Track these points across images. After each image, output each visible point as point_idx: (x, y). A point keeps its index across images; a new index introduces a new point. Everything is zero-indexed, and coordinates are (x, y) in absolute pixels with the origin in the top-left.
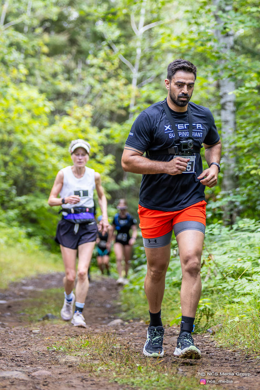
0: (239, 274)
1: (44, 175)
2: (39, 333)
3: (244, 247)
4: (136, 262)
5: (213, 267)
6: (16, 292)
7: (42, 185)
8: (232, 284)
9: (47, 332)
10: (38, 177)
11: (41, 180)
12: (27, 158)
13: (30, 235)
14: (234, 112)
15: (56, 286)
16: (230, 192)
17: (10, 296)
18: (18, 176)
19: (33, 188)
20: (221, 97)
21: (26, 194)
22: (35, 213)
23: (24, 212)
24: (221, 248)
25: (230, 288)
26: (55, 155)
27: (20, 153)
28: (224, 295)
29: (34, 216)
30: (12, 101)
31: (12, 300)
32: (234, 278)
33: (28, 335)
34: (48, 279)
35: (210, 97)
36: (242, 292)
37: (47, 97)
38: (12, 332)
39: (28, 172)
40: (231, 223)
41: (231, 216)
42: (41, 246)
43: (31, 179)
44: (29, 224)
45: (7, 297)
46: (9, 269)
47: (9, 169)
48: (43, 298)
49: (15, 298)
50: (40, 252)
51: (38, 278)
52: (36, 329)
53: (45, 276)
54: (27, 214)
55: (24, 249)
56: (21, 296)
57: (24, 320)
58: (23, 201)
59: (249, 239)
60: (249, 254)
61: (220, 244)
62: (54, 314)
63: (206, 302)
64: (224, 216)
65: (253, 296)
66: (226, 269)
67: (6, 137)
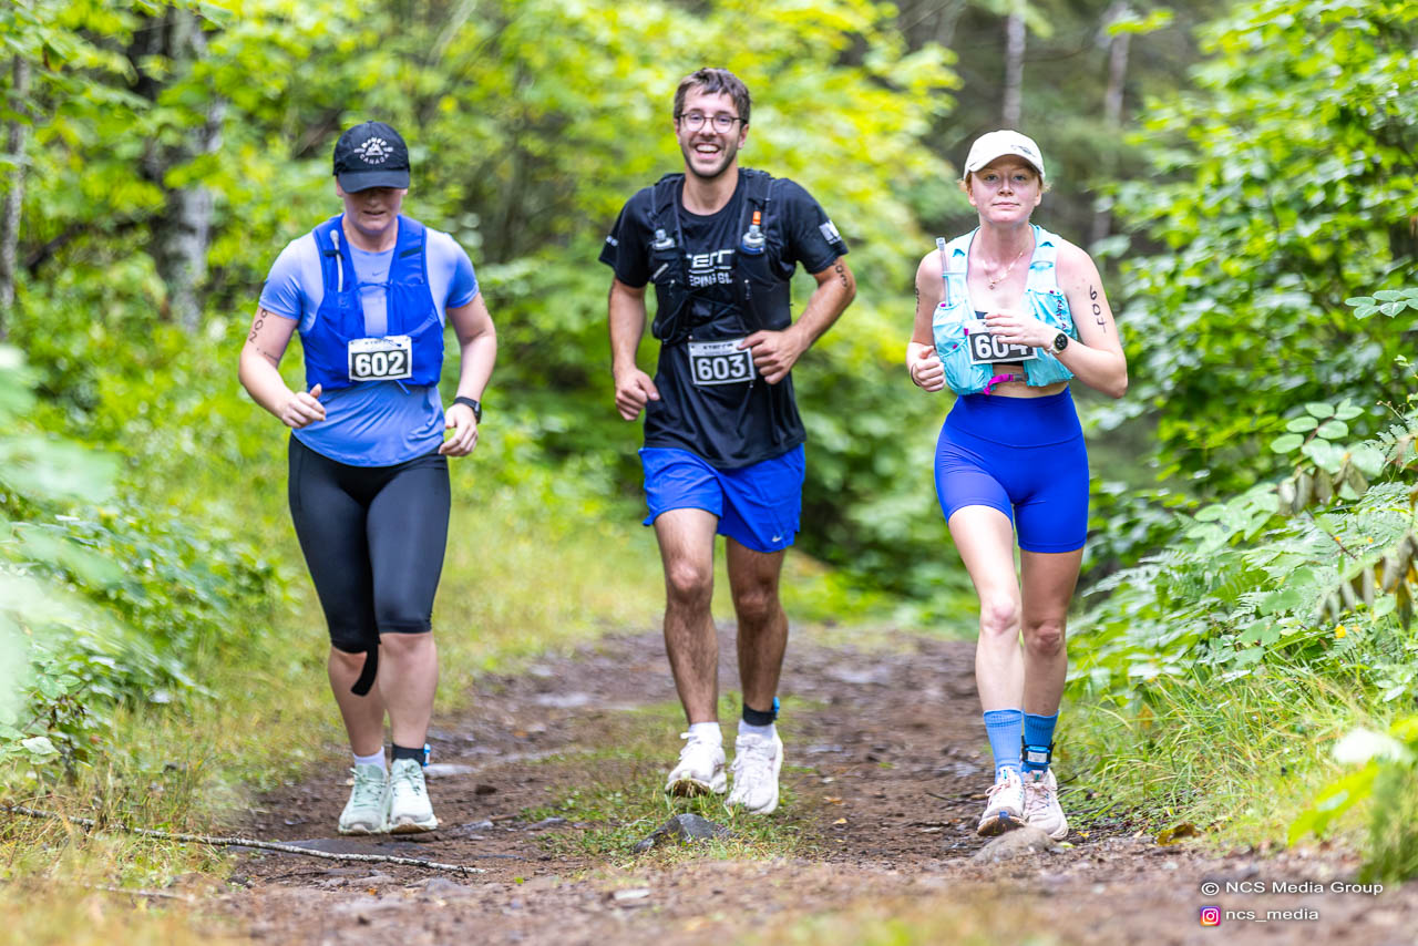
1: (616, 154)
2: (649, 905)
6: (509, 722)
7: (603, 204)
9: (686, 895)
10: (582, 165)
11: (598, 181)
12: (525, 73)
13: (556, 450)
17: (480, 740)
18: (489, 166)
19: (562, 225)
21: (529, 251)
22: (574, 340)
23: (524, 336)
26: (656, 48)
27: (491, 48)
29: (570, 355)
31: (492, 761)
33: (597, 915)
38: (519, 902)
39: (535, 145)
42: (612, 500)
43: (549, 178)
44: (547, 397)
45: (468, 744)
46: (467, 613)
47: (438, 129)
48: (644, 740)
49: (503, 753)
50: (610, 531)
51: (611, 655)
52: (633, 888)
53: (644, 642)
54: (533, 345)
55: (531, 516)
56: (532, 738)
57: (564, 849)
58: (512, 282)
62: (707, 816)
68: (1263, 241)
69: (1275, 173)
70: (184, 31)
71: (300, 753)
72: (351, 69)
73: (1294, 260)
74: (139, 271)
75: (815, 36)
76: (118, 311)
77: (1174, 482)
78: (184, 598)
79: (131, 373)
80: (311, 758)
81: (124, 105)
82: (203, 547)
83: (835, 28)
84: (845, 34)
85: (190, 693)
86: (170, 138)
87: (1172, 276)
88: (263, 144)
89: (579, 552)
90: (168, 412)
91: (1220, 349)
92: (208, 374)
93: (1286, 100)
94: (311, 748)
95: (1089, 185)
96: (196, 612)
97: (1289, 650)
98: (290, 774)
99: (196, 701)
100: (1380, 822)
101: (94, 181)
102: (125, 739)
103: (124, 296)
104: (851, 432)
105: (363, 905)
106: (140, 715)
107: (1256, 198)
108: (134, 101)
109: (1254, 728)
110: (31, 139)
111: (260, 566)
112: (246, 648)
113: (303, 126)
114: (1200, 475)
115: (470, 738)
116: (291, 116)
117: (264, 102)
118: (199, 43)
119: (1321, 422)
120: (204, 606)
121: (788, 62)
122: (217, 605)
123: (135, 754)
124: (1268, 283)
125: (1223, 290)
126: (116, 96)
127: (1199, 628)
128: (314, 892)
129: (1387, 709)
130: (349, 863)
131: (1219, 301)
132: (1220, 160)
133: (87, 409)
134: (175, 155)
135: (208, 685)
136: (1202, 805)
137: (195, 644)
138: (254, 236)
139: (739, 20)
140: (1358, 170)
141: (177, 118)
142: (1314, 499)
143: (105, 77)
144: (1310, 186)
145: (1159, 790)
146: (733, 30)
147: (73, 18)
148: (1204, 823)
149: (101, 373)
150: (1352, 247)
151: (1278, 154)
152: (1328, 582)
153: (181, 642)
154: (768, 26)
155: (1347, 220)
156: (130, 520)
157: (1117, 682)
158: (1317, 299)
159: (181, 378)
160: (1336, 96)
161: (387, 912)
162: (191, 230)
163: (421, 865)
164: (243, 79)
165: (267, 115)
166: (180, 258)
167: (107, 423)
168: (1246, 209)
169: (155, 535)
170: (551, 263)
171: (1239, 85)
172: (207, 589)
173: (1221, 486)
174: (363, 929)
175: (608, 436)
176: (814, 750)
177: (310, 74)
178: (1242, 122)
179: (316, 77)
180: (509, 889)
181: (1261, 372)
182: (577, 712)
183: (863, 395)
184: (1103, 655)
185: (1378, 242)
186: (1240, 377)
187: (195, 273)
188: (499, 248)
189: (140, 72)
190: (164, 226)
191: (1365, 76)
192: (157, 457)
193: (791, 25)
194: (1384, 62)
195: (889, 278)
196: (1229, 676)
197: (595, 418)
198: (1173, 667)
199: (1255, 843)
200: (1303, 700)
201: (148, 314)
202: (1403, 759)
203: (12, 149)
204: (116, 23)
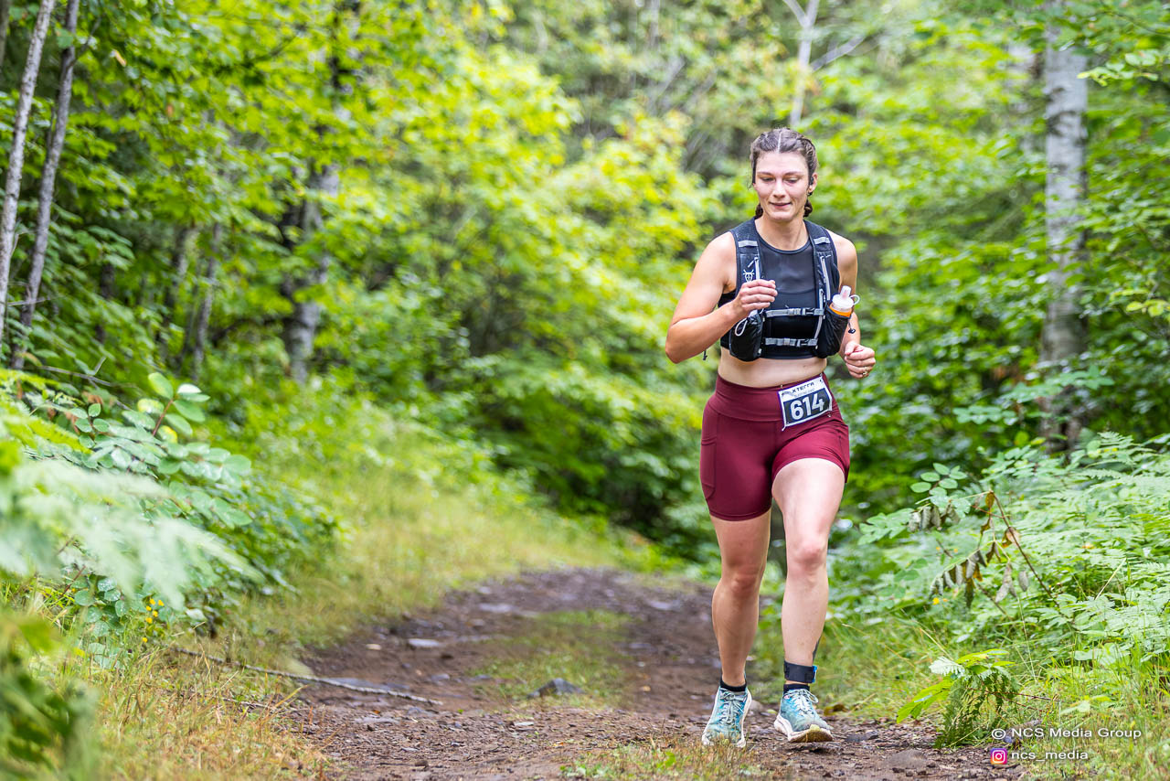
0: (1089, 583)
1: (549, 300)
2: (534, 731)
3: (1102, 514)
5: (1017, 562)
6: (463, 618)
7: (540, 327)
8: (1069, 612)
9: (554, 726)
10: (529, 304)
11: (538, 314)
12: (501, 250)
13: (502, 465)
14: (1083, 142)
15: (574, 606)
16: (1064, 362)
17: (446, 627)
18: (477, 302)
19: (515, 337)
20: (1048, 100)
22: (518, 403)
23: (489, 399)
24: (1040, 513)
25: (1062, 621)
26: (577, 243)
27: (484, 236)
28: (1043, 641)
29: (515, 412)
30: (466, 94)
31: (453, 640)
32: (1077, 595)
33: (503, 735)
34: (550, 585)
35: (1014, 99)
36: (1094, 634)
37: (562, 85)
38: (459, 723)
39: (503, 291)
40: (1063, 448)
41: (1064, 428)
42: (532, 496)
43: (510, 311)
44: (501, 435)
45: (439, 629)
46: (444, 553)
47: (451, 279)
48: (537, 635)
49: (460, 635)
50: (530, 513)
51: (524, 584)
52: (525, 720)
53: (543, 578)
54: (495, 405)
55: (486, 501)
56: (477, 628)
57: (488, 694)
58: (485, 369)
59: (1117, 489)
60: (1117, 533)
61: (1036, 502)
62: (571, 681)
63: (996, 659)
64: (1046, 426)
65: (1128, 646)
66: (1051, 571)
67: (446, 192)
68: (908, 375)
69: (918, 337)
70: (311, 214)
71: (344, 628)
72: (405, 242)
73: (925, 387)
74: (275, 348)
75: (666, 242)
76: (261, 369)
78: (285, 535)
79: (266, 405)
80: (351, 631)
81: (275, 253)
82: (298, 507)
83: (678, 238)
84: (683, 241)
85: (285, 589)
86: (299, 274)
87: (856, 392)
88: (349, 280)
89: (511, 523)
90: (285, 430)
91: (880, 435)
92: (310, 409)
93: (927, 297)
94: (351, 626)
96: (292, 544)
97: (907, 609)
98: (338, 640)
99: (287, 595)
100: (951, 712)
101: (254, 295)
102: (246, 613)
103: (265, 361)
104: (670, 467)
105: (370, 720)
106: (255, 601)
107: (906, 352)
108: (281, 250)
109: (882, 652)
110: (219, 269)
111: (329, 519)
112: (317, 566)
113: (374, 271)
114: (863, 506)
115: (441, 627)
116: (367, 266)
117: (353, 257)
118: (319, 221)
119: (943, 477)
120: (296, 541)
121: (650, 255)
122: (303, 541)
123: (251, 623)
124: (909, 399)
125: (885, 402)
126: (271, 247)
127: (856, 593)
128: (345, 710)
129: (958, 646)
130: (365, 693)
131: (883, 408)
132: (886, 330)
133: (239, 423)
134: (300, 283)
135: (296, 586)
136: (850, 695)
137: (289, 562)
138: (341, 331)
139: (624, 229)
140: (965, 338)
141: (304, 263)
142: (931, 523)
143: (265, 237)
144: (937, 347)
145: (827, 684)
146: (620, 235)
147: (248, 202)
148: (850, 704)
149: (249, 404)
150: (958, 383)
151: (920, 327)
153: (282, 560)
154: (640, 234)
155: (957, 367)
156: (258, 490)
158: (938, 410)
159: (294, 410)
160: (956, 296)
161: (380, 725)
162: (305, 326)
163: (407, 698)
164: (342, 242)
165: (354, 265)
166: (299, 341)
167: (250, 433)
168: (900, 358)
169: (270, 499)
170: (508, 359)
171: (901, 288)
172: (299, 532)
173: (873, 511)
174: (369, 733)
175: (533, 458)
176: (635, 645)
177: (381, 243)
178: (902, 308)
179: (383, 245)
180: (454, 716)
181: (901, 449)
182: (503, 617)
183: (678, 446)
185: (973, 380)
186: (890, 451)
187: (307, 351)
188: (479, 349)
189: (284, 236)
190: (290, 323)
191: (971, 288)
192: (276, 455)
193: (653, 235)
194: (984, 280)
195: (698, 379)
196: (872, 621)
197: (525, 446)
198: (840, 613)
199: (878, 719)
200: (911, 639)
201: (278, 372)
202: (964, 675)
203: (208, 274)
204: (273, 207)
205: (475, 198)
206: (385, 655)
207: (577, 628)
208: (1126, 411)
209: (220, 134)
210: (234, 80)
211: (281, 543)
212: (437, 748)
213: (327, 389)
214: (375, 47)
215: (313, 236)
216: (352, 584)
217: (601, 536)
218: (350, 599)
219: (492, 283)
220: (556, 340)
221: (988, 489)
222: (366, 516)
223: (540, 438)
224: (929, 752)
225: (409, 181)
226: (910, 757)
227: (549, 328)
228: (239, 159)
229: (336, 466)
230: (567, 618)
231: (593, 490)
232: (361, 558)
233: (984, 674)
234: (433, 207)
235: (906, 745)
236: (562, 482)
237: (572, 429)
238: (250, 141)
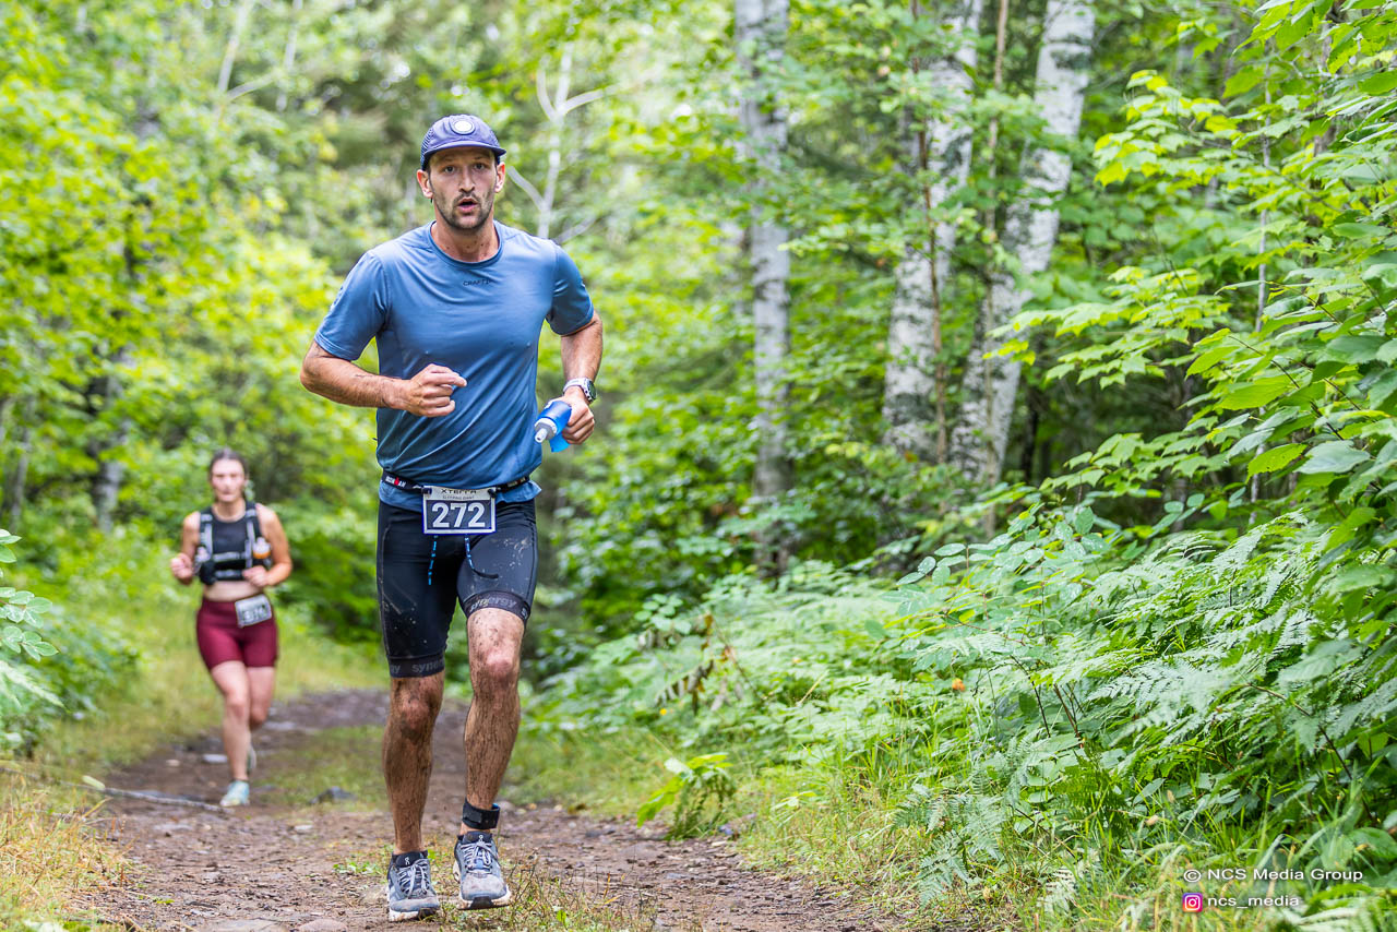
0: (795, 692)
1: (322, 454)
2: (311, 833)
3: (808, 631)
4: (542, 666)
5: (734, 676)
7: (316, 478)
8: (780, 718)
9: (331, 829)
10: (306, 459)
11: (315, 467)
12: (281, 412)
14: (786, 306)
15: (350, 724)
16: (773, 498)
18: (260, 458)
19: (295, 487)
20: (754, 270)
21: (279, 500)
24: (754, 632)
25: (774, 727)
27: (265, 400)
28: (758, 745)
30: (245, 276)
32: (786, 703)
33: (284, 837)
34: (329, 704)
35: (725, 270)
36: (802, 737)
37: (331, 267)
38: (246, 828)
39: (283, 448)
40: (773, 574)
41: (775, 556)
42: (312, 626)
43: (289, 465)
47: (237, 438)
48: (317, 749)
50: (310, 641)
51: (305, 704)
52: (304, 824)
53: (322, 699)
57: (273, 802)
59: (821, 610)
60: (821, 648)
61: (751, 621)
62: (346, 788)
63: (716, 762)
64: (758, 556)
65: (832, 747)
66: (765, 683)
67: (231, 363)
68: (638, 513)
69: (646, 480)
70: (112, 385)
71: (147, 747)
72: (196, 406)
73: (654, 524)
74: (83, 502)
76: (72, 521)
77: (589, 633)
78: (94, 667)
79: (76, 552)
80: (152, 749)
81: (81, 419)
82: (105, 642)
85: (94, 714)
86: (103, 437)
87: (593, 529)
88: (148, 441)
90: (94, 574)
91: (615, 566)
92: (115, 555)
93: (655, 444)
94: (153, 745)
95: (554, 481)
96: (99, 674)
97: (640, 719)
98: (142, 757)
99: (96, 719)
100: (679, 809)
101: (64, 456)
102: (60, 736)
103: (75, 513)
105: (168, 827)
106: (68, 725)
107: (636, 493)
108: (85, 417)
109: (618, 757)
110: (33, 434)
111: (133, 652)
112: (122, 693)
113: (170, 432)
114: (602, 628)
116: (163, 429)
117: (151, 421)
118: (120, 391)
119: (661, 605)
120: (103, 671)
122: (109, 671)
123: (65, 744)
124: (640, 535)
125: (619, 537)
126: (75, 414)
127: (595, 705)
128: (146, 818)
129: (684, 751)
130: (165, 804)
131: (616, 542)
132: (619, 473)
133: (52, 568)
134: (104, 445)
135: (104, 711)
136: (591, 795)
137: (98, 690)
138: (141, 486)
140: (687, 480)
141: (107, 427)
142: (655, 645)
143: (72, 405)
144: (663, 489)
145: (571, 786)
147: (57, 375)
148: (591, 803)
149: (61, 552)
150: (683, 519)
151: (648, 471)
152: (661, 687)
153: (91, 688)
155: (681, 506)
156: (70, 627)
157: (555, 730)
158: (664, 543)
159: (101, 556)
160: (677, 444)
161: (178, 831)
162: (109, 482)
163: (201, 807)
164: (140, 408)
165: (151, 428)
166: (104, 496)
167: (63, 577)
168: (631, 499)
169: (81, 635)
171: (632, 435)
172: (106, 663)
173: (611, 634)
174: (167, 839)
175: (312, 594)
178: (631, 454)
179: (177, 410)
180: (243, 822)
181: (633, 579)
182: (287, 734)
184: (548, 716)
185: (696, 516)
186: (624, 581)
187: (111, 504)
189: (89, 404)
190: (96, 481)
191: (692, 435)
192: (86, 596)
194: (702, 428)
196: (609, 730)
197: (306, 583)
198: (582, 724)
199: (615, 815)
200: (643, 745)
201: (87, 523)
202: (691, 777)
203: (23, 439)
204: (80, 379)
205: (256, 366)
206: (183, 770)
207: (352, 742)
208: (830, 541)
209: (28, 317)
210: (42, 270)
211: (91, 673)
212: (227, 851)
213: (130, 537)
214: (165, 239)
215: (115, 403)
216: (155, 709)
217: (373, 661)
218: (152, 722)
219: (276, 439)
220: (330, 490)
221: (708, 612)
222: (166, 648)
223: (319, 575)
224: (659, 844)
225: (198, 353)
226: (642, 849)
227: (323, 479)
228: (46, 338)
229: (139, 604)
230: (343, 733)
231: (365, 620)
232: (161, 685)
233: (707, 775)
234: (220, 376)
235: (640, 838)
236: (337, 614)
237: (345, 568)
238: (57, 323)
